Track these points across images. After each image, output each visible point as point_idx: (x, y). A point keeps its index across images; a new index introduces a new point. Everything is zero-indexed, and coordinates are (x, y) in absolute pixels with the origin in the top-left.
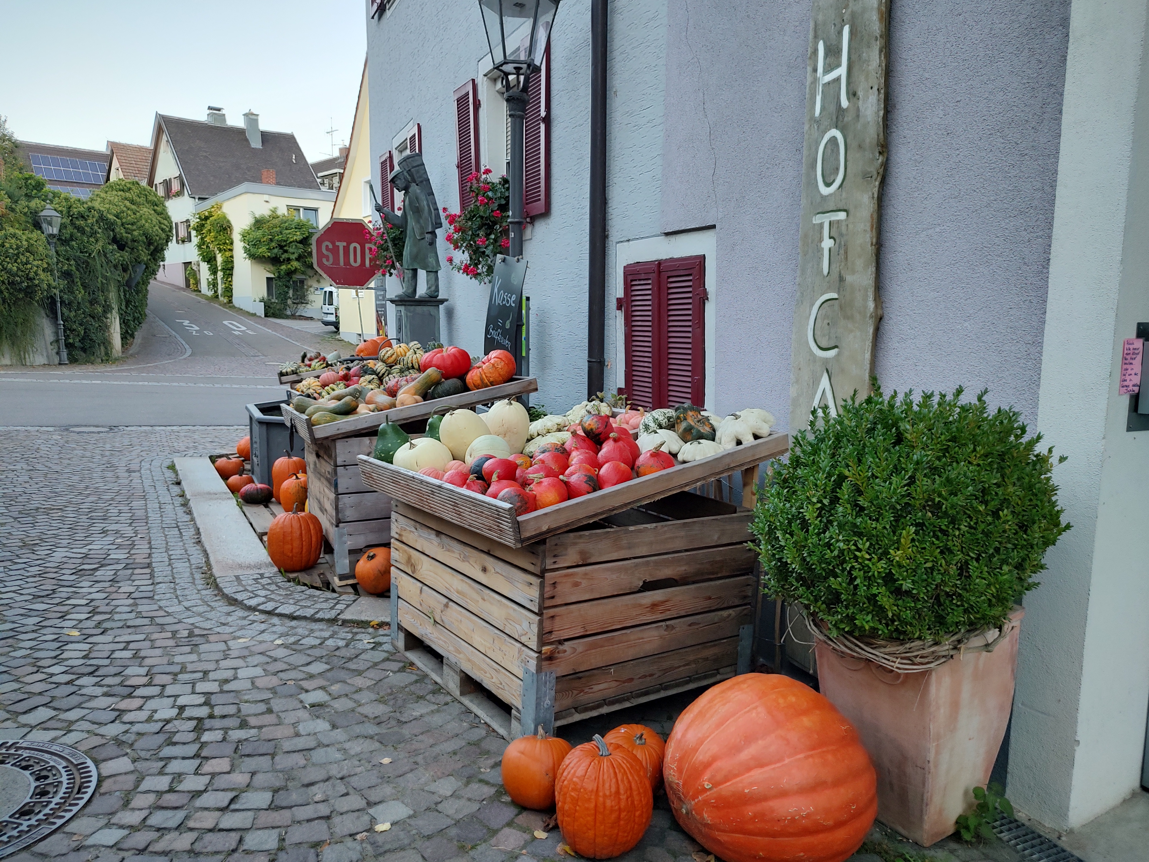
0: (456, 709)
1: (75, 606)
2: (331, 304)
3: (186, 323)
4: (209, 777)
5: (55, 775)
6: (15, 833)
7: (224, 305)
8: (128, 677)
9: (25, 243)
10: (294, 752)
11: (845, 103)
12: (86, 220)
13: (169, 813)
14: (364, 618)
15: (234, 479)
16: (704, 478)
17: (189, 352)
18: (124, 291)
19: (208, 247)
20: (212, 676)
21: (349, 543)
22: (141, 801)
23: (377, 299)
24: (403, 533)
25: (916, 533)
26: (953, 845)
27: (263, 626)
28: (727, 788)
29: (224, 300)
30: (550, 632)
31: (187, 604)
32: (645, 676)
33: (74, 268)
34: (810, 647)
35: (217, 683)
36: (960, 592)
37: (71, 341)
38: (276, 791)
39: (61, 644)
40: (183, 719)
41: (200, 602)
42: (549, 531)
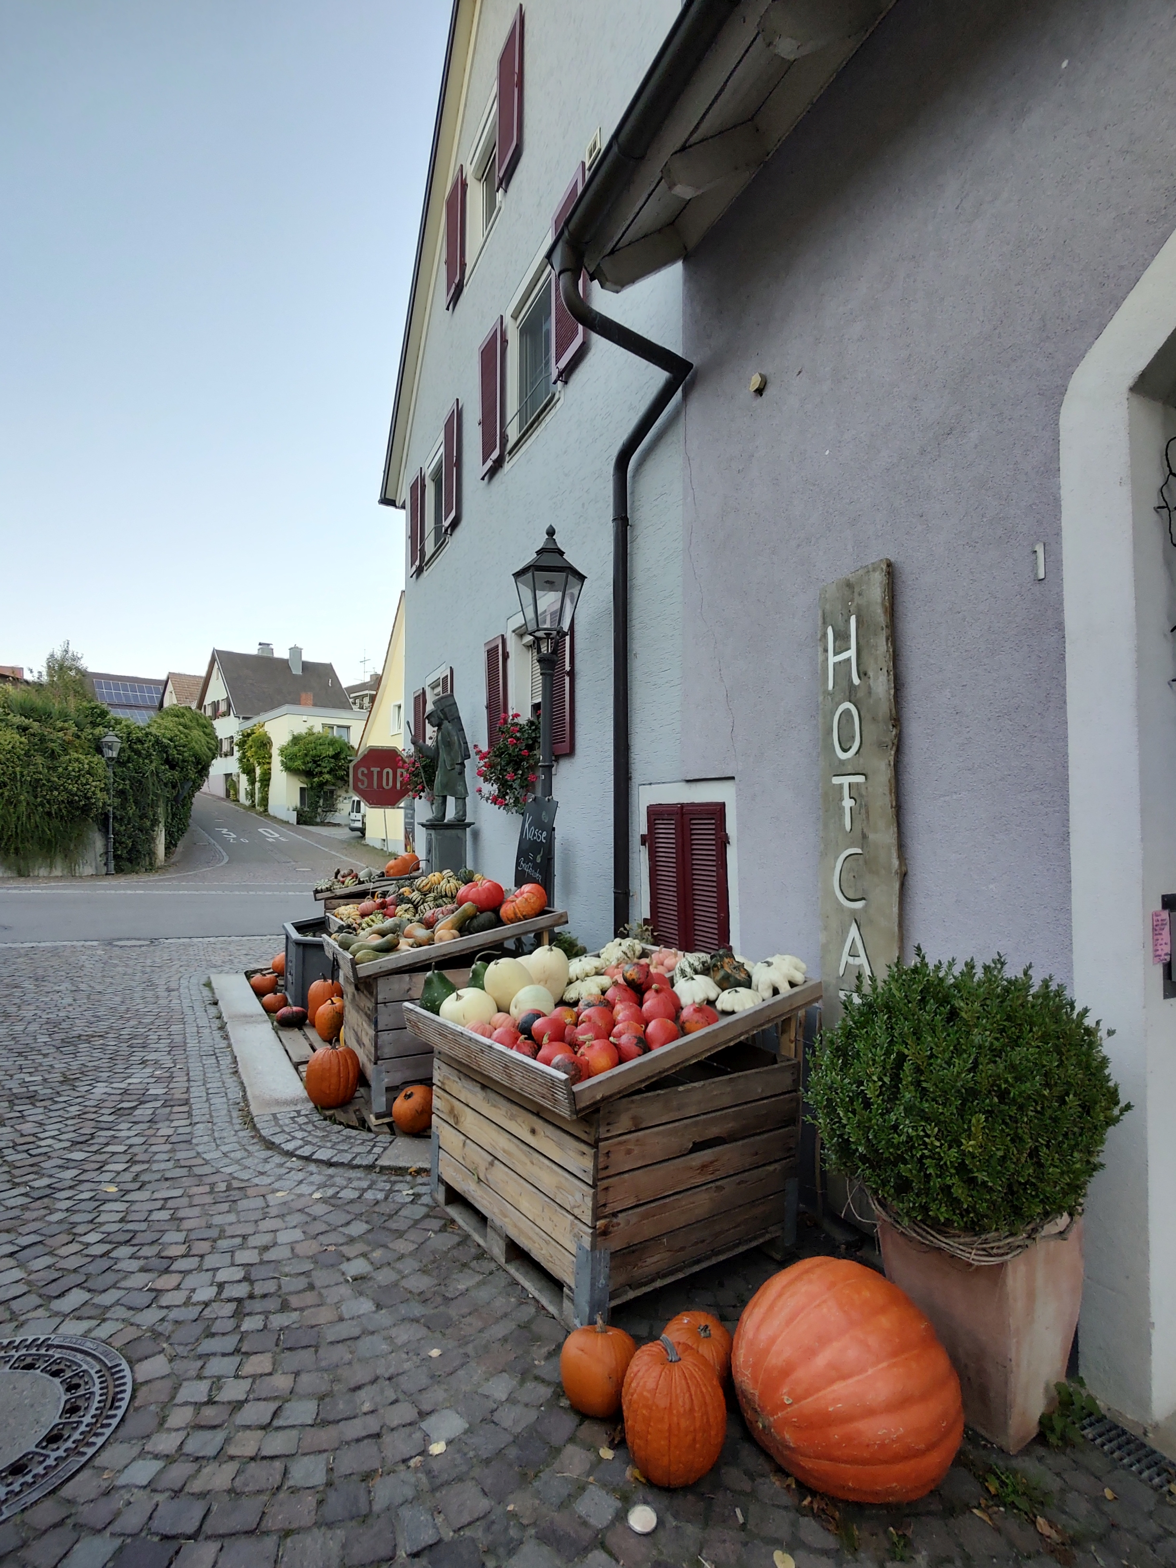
0: (501, 1280)
1: (114, 1154)
2: (358, 811)
3: (225, 831)
4: (250, 1380)
5: (86, 1383)
6: (40, 1470)
7: (260, 814)
8: (165, 1246)
9: (86, 766)
10: (338, 1342)
11: (856, 681)
12: (143, 744)
13: (207, 1435)
14: (402, 1164)
15: (269, 997)
16: (747, 1032)
17: (226, 859)
18: (172, 805)
19: (248, 760)
20: (252, 1241)
21: (386, 1080)
22: (180, 1417)
23: (406, 816)
24: (446, 1081)
25: (986, 1120)
26: (1041, 1451)
27: (301, 1175)
28: (809, 1404)
29: (260, 809)
30: (604, 1205)
31: (225, 1149)
32: (696, 1243)
33: (128, 787)
34: (875, 1225)
35: (257, 1251)
36: (1033, 1180)
37: (119, 853)
38: (321, 1398)
39: (99, 1203)
40: (222, 1301)
41: (237, 1146)
42: (604, 1099)
